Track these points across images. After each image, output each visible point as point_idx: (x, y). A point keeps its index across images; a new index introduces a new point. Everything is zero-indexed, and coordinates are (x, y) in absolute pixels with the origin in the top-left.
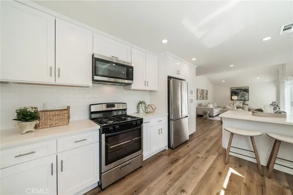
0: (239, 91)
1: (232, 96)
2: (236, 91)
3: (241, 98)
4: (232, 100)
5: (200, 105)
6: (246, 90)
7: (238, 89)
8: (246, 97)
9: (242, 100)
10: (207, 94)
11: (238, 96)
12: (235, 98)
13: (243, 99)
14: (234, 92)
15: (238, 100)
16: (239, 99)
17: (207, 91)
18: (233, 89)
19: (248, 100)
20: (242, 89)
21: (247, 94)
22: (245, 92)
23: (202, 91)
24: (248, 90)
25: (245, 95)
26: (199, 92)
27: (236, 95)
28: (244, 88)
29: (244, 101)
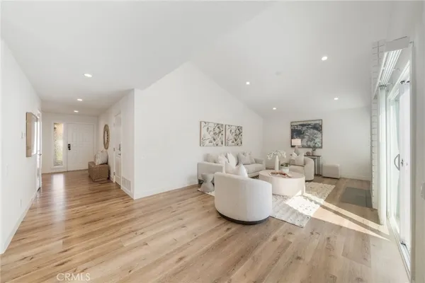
0: (304, 128)
1: (292, 138)
2: (299, 128)
3: (309, 143)
4: (292, 146)
6: (318, 127)
7: (303, 125)
8: (317, 140)
9: (309, 147)
10: (239, 135)
11: (302, 138)
12: (297, 142)
13: (311, 144)
14: (297, 131)
15: (303, 147)
16: (305, 144)
17: (239, 129)
18: (296, 124)
19: (321, 147)
20: (310, 125)
21: (319, 135)
22: (316, 131)
23: (218, 128)
24: (321, 126)
25: (316, 137)
26: (208, 128)
27: (300, 138)
28: (314, 123)
29: (314, 148)
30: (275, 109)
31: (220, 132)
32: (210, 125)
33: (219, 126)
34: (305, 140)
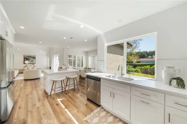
0: (29, 58)
1: (24, 60)
2: (27, 57)
3: (31, 62)
4: (24, 63)
6: (34, 58)
7: (29, 57)
8: (34, 61)
11: (29, 61)
12: (27, 62)
13: (32, 63)
15: (29, 64)
16: (30, 63)
20: (31, 57)
22: (34, 59)
28: (33, 56)
29: (33, 64)
34: (30, 61)
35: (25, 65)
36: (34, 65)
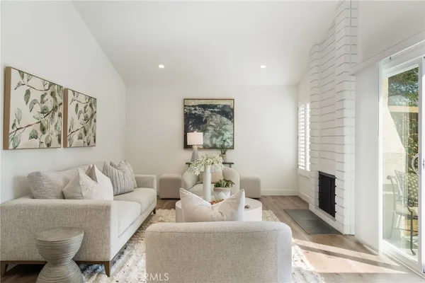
0: (207, 113)
1: (186, 130)
2: (199, 111)
3: (214, 140)
4: (187, 146)
5: (29, 187)
6: (228, 113)
7: (204, 107)
8: (227, 135)
9: (214, 147)
10: (90, 119)
11: (204, 131)
12: (196, 138)
13: (218, 142)
14: (194, 118)
15: (205, 147)
16: (208, 142)
17: (92, 102)
18: (193, 103)
19: (232, 148)
20: (215, 106)
21: (229, 127)
22: (225, 119)
23: (52, 94)
24: (233, 110)
25: (226, 130)
26: (28, 92)
27: (200, 130)
28: (221, 103)
29: (223, 149)
30: (161, 66)
31: (55, 108)
32: (33, 82)
33: (53, 89)
34: (208, 134)
35: (187, 155)
36: (230, 155)
